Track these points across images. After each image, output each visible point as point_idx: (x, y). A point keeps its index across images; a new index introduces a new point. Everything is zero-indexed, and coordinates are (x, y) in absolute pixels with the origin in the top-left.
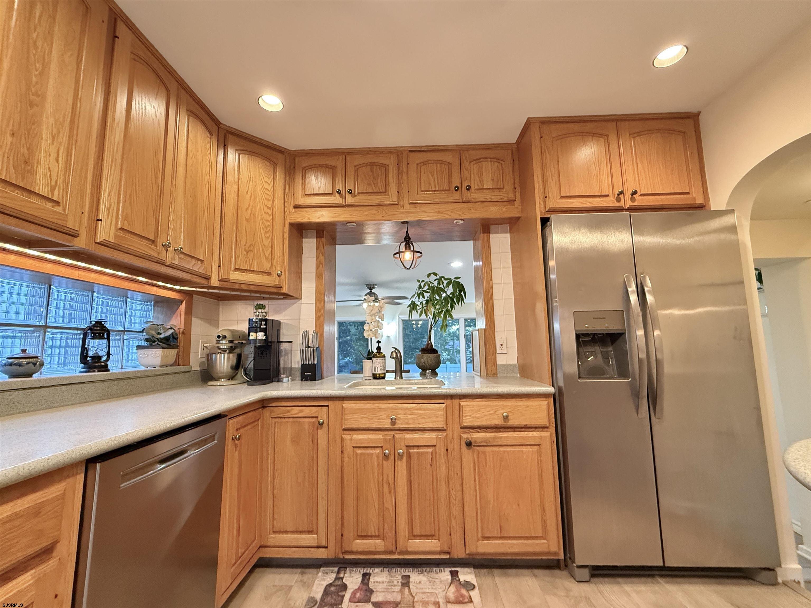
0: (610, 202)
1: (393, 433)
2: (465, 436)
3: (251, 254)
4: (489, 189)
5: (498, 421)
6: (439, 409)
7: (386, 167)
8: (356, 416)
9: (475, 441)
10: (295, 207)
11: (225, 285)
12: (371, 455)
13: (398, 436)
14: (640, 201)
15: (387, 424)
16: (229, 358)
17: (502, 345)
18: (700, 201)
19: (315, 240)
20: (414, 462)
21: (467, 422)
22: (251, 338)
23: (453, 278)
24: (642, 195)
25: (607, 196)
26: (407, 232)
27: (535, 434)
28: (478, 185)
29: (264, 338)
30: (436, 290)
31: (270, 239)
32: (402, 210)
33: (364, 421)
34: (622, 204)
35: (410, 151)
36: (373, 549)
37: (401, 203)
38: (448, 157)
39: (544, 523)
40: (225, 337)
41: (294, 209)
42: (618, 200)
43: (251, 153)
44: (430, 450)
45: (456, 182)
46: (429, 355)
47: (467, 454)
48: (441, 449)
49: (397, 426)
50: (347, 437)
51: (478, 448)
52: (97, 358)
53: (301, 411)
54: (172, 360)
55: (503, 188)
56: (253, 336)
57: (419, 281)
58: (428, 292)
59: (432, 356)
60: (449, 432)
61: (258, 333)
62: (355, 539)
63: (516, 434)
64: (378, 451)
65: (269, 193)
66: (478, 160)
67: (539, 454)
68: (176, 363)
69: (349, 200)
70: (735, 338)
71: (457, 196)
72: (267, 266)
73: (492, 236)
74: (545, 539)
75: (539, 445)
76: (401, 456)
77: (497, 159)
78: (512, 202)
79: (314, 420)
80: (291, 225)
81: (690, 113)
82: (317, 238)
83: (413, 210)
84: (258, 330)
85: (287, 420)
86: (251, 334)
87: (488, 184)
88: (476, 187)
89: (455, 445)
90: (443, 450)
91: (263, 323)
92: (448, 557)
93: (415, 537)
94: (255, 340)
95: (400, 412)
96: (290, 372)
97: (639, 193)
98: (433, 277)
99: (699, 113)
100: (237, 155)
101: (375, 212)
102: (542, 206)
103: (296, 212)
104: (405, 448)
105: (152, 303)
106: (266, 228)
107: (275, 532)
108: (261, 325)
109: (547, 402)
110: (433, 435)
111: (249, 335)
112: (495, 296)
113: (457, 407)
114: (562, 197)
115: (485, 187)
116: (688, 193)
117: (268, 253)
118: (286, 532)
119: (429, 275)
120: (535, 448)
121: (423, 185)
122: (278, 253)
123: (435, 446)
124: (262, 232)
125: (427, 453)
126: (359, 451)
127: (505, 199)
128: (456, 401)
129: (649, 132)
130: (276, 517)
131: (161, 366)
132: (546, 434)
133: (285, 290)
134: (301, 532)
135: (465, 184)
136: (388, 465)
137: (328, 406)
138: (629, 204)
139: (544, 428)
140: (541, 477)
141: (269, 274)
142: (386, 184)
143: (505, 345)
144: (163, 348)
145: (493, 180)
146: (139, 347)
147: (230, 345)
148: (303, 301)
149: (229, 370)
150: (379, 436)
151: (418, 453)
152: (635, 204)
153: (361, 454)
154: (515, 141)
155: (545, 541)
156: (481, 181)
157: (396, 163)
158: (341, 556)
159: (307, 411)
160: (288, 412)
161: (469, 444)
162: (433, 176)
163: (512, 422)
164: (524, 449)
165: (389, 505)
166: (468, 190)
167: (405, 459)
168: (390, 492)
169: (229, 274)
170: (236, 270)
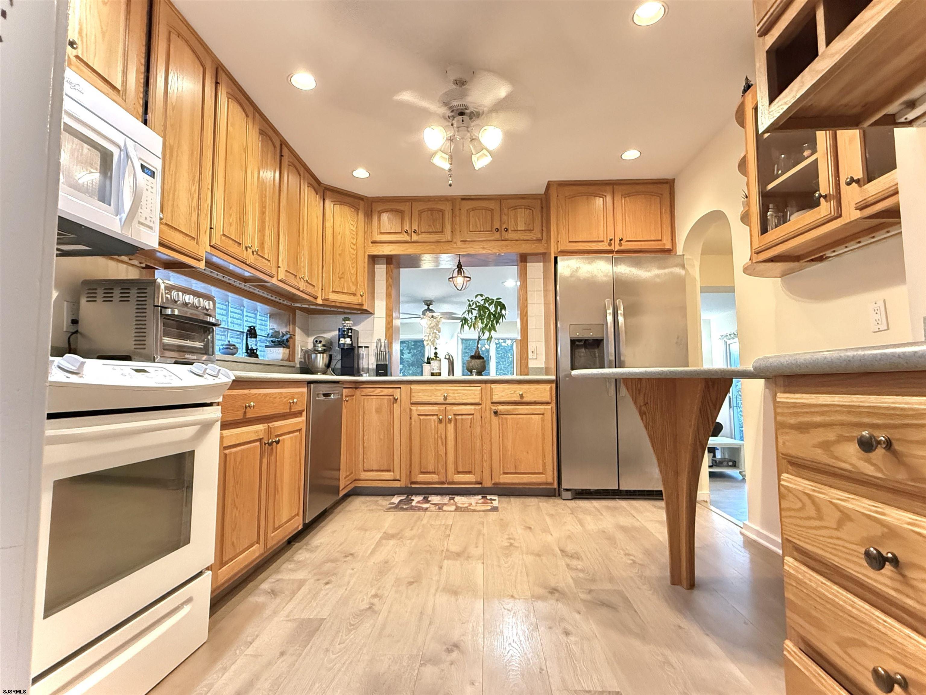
0: (604, 246)
1: (444, 406)
2: (493, 408)
3: (342, 280)
4: (522, 230)
5: (517, 399)
6: (476, 390)
7: (442, 211)
8: (420, 394)
9: (500, 411)
10: (372, 243)
11: (326, 303)
12: (430, 419)
13: (449, 408)
14: (626, 246)
15: (441, 400)
16: (323, 358)
17: (533, 352)
18: (668, 246)
19: (385, 266)
20: (459, 425)
21: (496, 398)
22: (341, 342)
23: (495, 299)
24: (627, 241)
25: (603, 241)
26: (459, 260)
27: (542, 407)
28: (513, 227)
29: (350, 343)
30: (482, 308)
31: (355, 269)
32: (455, 246)
33: (425, 397)
34: (612, 247)
35: (463, 199)
36: (431, 480)
37: (455, 240)
38: (492, 205)
39: (544, 464)
40: (320, 342)
41: (371, 244)
42: (610, 245)
43: (342, 203)
44: (471, 417)
45: (497, 225)
46: (476, 360)
47: (495, 420)
48: (478, 416)
49: (448, 401)
50: (414, 408)
51: (502, 416)
52: (252, 350)
53: (382, 391)
54: (287, 356)
55: (533, 230)
56: (342, 341)
57: (469, 300)
58: (475, 310)
59: (479, 361)
60: (484, 405)
61: (346, 339)
62: (419, 474)
63: (528, 407)
64: (435, 417)
65: (354, 233)
66: (515, 208)
67: (543, 420)
68: (288, 360)
69: (415, 237)
70: (677, 343)
71: (497, 236)
72: (353, 289)
73: (528, 264)
74: (544, 474)
75: (543, 414)
76: (450, 420)
77: (528, 207)
78: (539, 240)
79: (391, 397)
80: (369, 256)
81: (667, 179)
82: (387, 264)
83: (464, 246)
84: (346, 336)
85: (372, 397)
86: (341, 339)
87: (521, 227)
88: (512, 229)
89: (488, 414)
90: (479, 417)
91: (350, 331)
92: (480, 486)
93: (459, 473)
94: (344, 344)
95: (450, 391)
96: (368, 371)
97: (624, 239)
98: (479, 298)
99: (674, 179)
100: (332, 205)
101: (435, 247)
102: (556, 248)
103: (372, 246)
104: (453, 416)
105: (269, 315)
106: (352, 260)
107: (365, 471)
108: (348, 332)
109: (549, 386)
110: (473, 407)
111: (339, 340)
112: (529, 314)
113: (489, 389)
114: (570, 242)
115: (519, 229)
116: (660, 240)
117: (353, 279)
118: (372, 471)
119: (476, 296)
120: (541, 416)
121: (471, 226)
122: (360, 279)
123: (473, 414)
124: (350, 263)
125: (468, 419)
126: (422, 417)
127: (534, 239)
128: (489, 385)
129: (637, 193)
130: (365, 460)
131: (282, 360)
132: (549, 407)
133: (365, 307)
134: (382, 471)
135: (504, 226)
136: (442, 426)
137: (400, 388)
138: (618, 248)
139: (547, 403)
140: (543, 435)
141: (354, 295)
142: (443, 225)
143: (535, 352)
144: (284, 347)
145: (525, 223)
146: (266, 347)
147: (324, 348)
148: (375, 316)
149: (324, 366)
150: (436, 408)
151: (462, 419)
152: (622, 248)
153: (423, 419)
154: (543, 193)
155: (544, 476)
156: (516, 224)
157: (451, 208)
158: (410, 486)
159: (386, 392)
160: (373, 392)
161: (496, 413)
162: (479, 220)
163: (525, 399)
164: (533, 416)
165: (442, 452)
166: (506, 231)
167: (453, 422)
168: (442, 444)
169: (328, 295)
170: (333, 292)
